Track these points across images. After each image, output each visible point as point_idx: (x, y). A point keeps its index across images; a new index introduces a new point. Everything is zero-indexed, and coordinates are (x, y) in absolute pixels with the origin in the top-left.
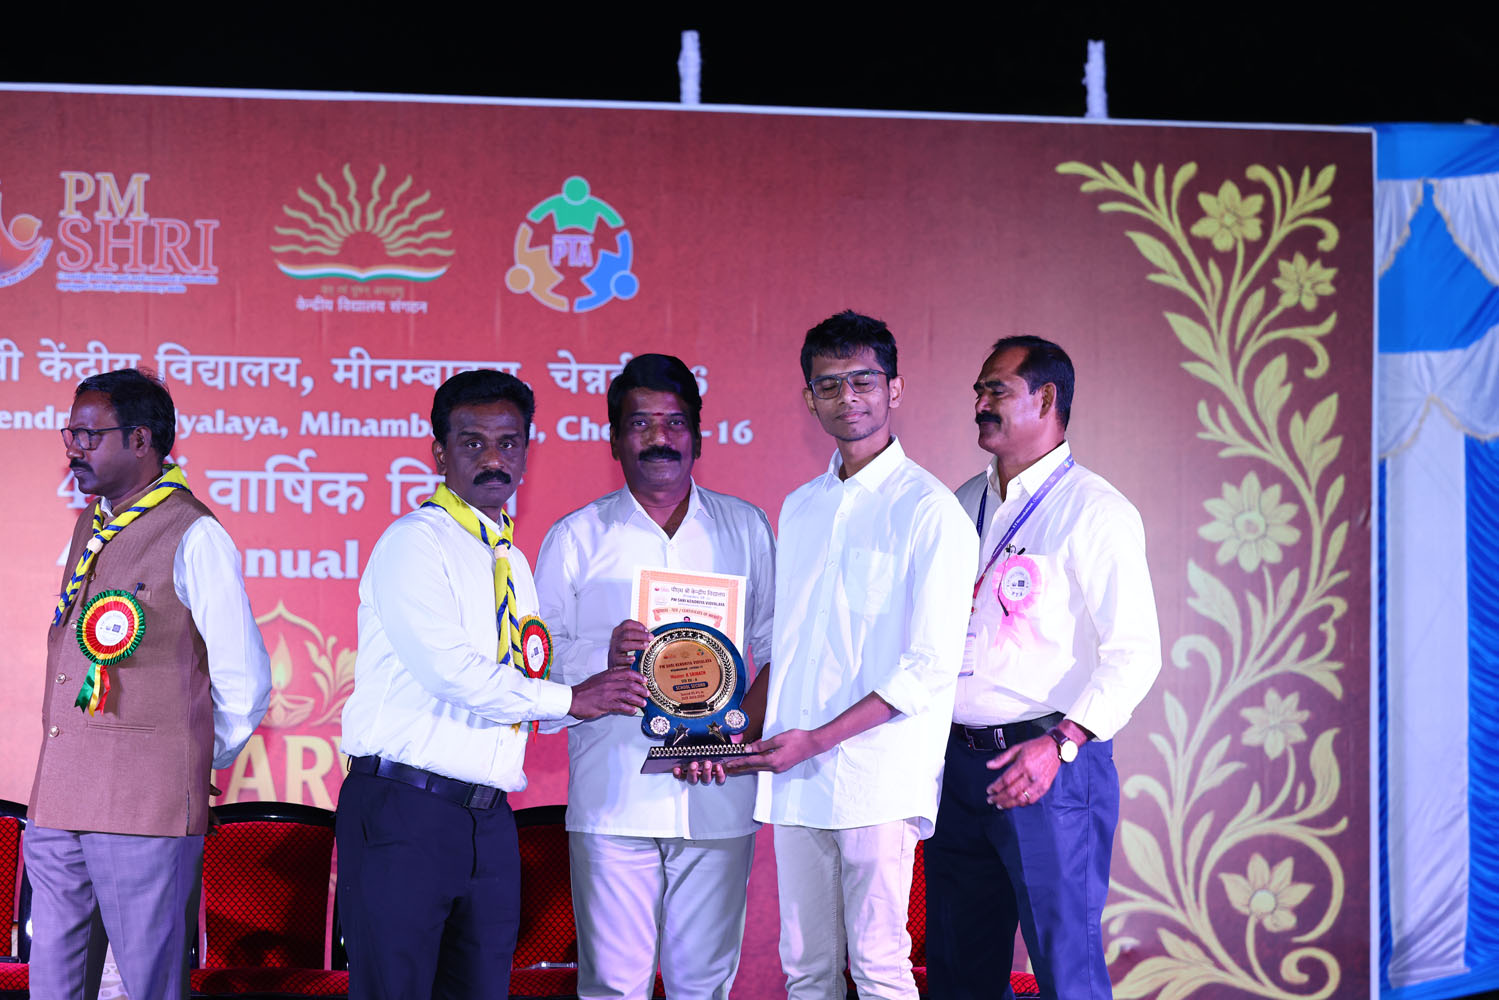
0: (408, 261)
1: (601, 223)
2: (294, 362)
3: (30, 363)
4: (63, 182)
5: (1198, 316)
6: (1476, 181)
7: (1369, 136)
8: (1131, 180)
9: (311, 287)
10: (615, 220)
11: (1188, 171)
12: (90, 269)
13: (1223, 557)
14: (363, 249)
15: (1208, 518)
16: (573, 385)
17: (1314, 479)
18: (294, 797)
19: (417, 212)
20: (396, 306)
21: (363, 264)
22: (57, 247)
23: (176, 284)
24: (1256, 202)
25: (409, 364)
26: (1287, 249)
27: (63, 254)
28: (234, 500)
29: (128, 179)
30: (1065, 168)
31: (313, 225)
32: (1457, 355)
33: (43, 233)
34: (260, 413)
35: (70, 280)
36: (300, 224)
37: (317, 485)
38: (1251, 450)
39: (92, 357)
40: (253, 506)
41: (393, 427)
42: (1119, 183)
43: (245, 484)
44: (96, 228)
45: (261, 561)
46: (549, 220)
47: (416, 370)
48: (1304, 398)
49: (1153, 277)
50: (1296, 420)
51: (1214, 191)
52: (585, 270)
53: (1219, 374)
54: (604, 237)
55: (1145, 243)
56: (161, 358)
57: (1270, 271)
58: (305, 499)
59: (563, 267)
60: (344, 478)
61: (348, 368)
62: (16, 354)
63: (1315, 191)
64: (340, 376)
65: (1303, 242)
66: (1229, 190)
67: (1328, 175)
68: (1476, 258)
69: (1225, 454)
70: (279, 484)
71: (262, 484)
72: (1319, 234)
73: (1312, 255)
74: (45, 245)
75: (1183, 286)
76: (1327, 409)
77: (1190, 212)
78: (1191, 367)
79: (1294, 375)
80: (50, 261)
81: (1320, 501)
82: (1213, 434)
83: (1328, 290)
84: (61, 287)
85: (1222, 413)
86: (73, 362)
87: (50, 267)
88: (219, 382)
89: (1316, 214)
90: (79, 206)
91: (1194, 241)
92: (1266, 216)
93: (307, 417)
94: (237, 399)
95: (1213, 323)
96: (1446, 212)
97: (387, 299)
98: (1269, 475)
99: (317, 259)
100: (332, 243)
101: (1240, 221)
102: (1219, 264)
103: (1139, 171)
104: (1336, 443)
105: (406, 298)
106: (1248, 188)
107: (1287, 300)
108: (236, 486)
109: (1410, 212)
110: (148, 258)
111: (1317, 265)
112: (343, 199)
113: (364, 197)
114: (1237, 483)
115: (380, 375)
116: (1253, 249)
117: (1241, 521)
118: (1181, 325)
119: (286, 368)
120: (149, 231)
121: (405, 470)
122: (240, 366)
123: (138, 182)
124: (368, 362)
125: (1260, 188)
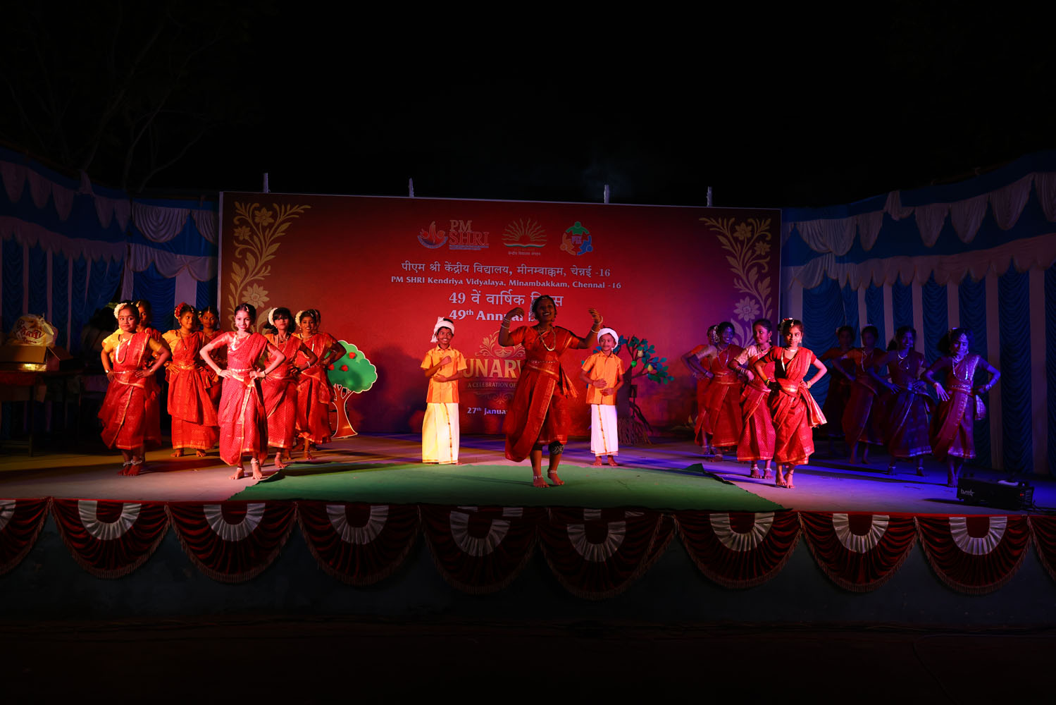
0: (535, 243)
1: (584, 233)
2: (507, 268)
3: (443, 267)
4: (451, 223)
5: (735, 257)
6: (808, 222)
7: (779, 211)
8: (718, 223)
9: (512, 249)
10: (587, 232)
11: (733, 220)
12: (457, 244)
13: (740, 318)
14: (524, 239)
15: (736, 308)
16: (576, 273)
17: (764, 298)
18: (507, 375)
19: (538, 230)
20: (533, 254)
21: (525, 244)
22: (449, 238)
23: (478, 248)
24: (750, 228)
25: (536, 268)
26: (758, 240)
27: (450, 240)
28: (492, 301)
29: (467, 221)
30: (701, 219)
31: (513, 233)
32: (803, 267)
33: (445, 235)
34: (499, 280)
35: (451, 247)
36: (510, 233)
37: (513, 298)
38: (747, 291)
39: (458, 266)
40: (497, 303)
41: (532, 284)
42: (716, 223)
43: (495, 297)
44: (459, 234)
45: (499, 317)
46: (571, 232)
47: (537, 270)
48: (761, 278)
49: (724, 247)
50: (759, 284)
51: (739, 225)
52: (579, 245)
53: (740, 272)
54: (584, 237)
55: (721, 238)
56: (475, 266)
57: (753, 245)
58: (510, 301)
59: (574, 244)
60: (520, 296)
61: (521, 269)
62: (439, 265)
63: (765, 225)
64: (519, 271)
65: (762, 238)
66: (743, 225)
67: (769, 221)
68: (807, 241)
69: (741, 291)
70: (504, 298)
71: (499, 298)
72: (766, 236)
73: (764, 241)
74: (446, 239)
75: (731, 249)
76: (767, 281)
77: (733, 230)
78: (732, 270)
79: (759, 272)
80: (447, 241)
81: (765, 304)
82: (738, 287)
83: (768, 250)
84: (450, 249)
85: (740, 281)
86: (453, 267)
87: (447, 243)
88: (489, 272)
89: (766, 231)
90: (454, 228)
91: (734, 238)
92: (753, 231)
93: (511, 281)
94: (494, 276)
95: (738, 259)
96: (800, 231)
97: (531, 252)
98: (752, 297)
99: (514, 242)
100: (517, 238)
101: (746, 233)
102: (740, 244)
103: (720, 220)
104: (769, 289)
105: (535, 252)
106: (748, 224)
107: (758, 253)
108: (493, 298)
109: (790, 230)
110: (472, 241)
111: (765, 244)
112: (520, 227)
113: (525, 227)
114: (744, 299)
115: (529, 271)
116: (749, 240)
117: (745, 308)
118: (730, 259)
119: (506, 269)
120: (472, 235)
121: (534, 295)
122: (494, 268)
123: (469, 223)
124: (526, 268)
125: (751, 224)
